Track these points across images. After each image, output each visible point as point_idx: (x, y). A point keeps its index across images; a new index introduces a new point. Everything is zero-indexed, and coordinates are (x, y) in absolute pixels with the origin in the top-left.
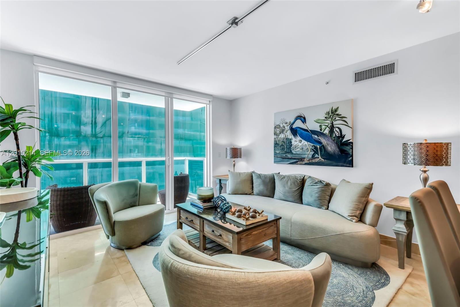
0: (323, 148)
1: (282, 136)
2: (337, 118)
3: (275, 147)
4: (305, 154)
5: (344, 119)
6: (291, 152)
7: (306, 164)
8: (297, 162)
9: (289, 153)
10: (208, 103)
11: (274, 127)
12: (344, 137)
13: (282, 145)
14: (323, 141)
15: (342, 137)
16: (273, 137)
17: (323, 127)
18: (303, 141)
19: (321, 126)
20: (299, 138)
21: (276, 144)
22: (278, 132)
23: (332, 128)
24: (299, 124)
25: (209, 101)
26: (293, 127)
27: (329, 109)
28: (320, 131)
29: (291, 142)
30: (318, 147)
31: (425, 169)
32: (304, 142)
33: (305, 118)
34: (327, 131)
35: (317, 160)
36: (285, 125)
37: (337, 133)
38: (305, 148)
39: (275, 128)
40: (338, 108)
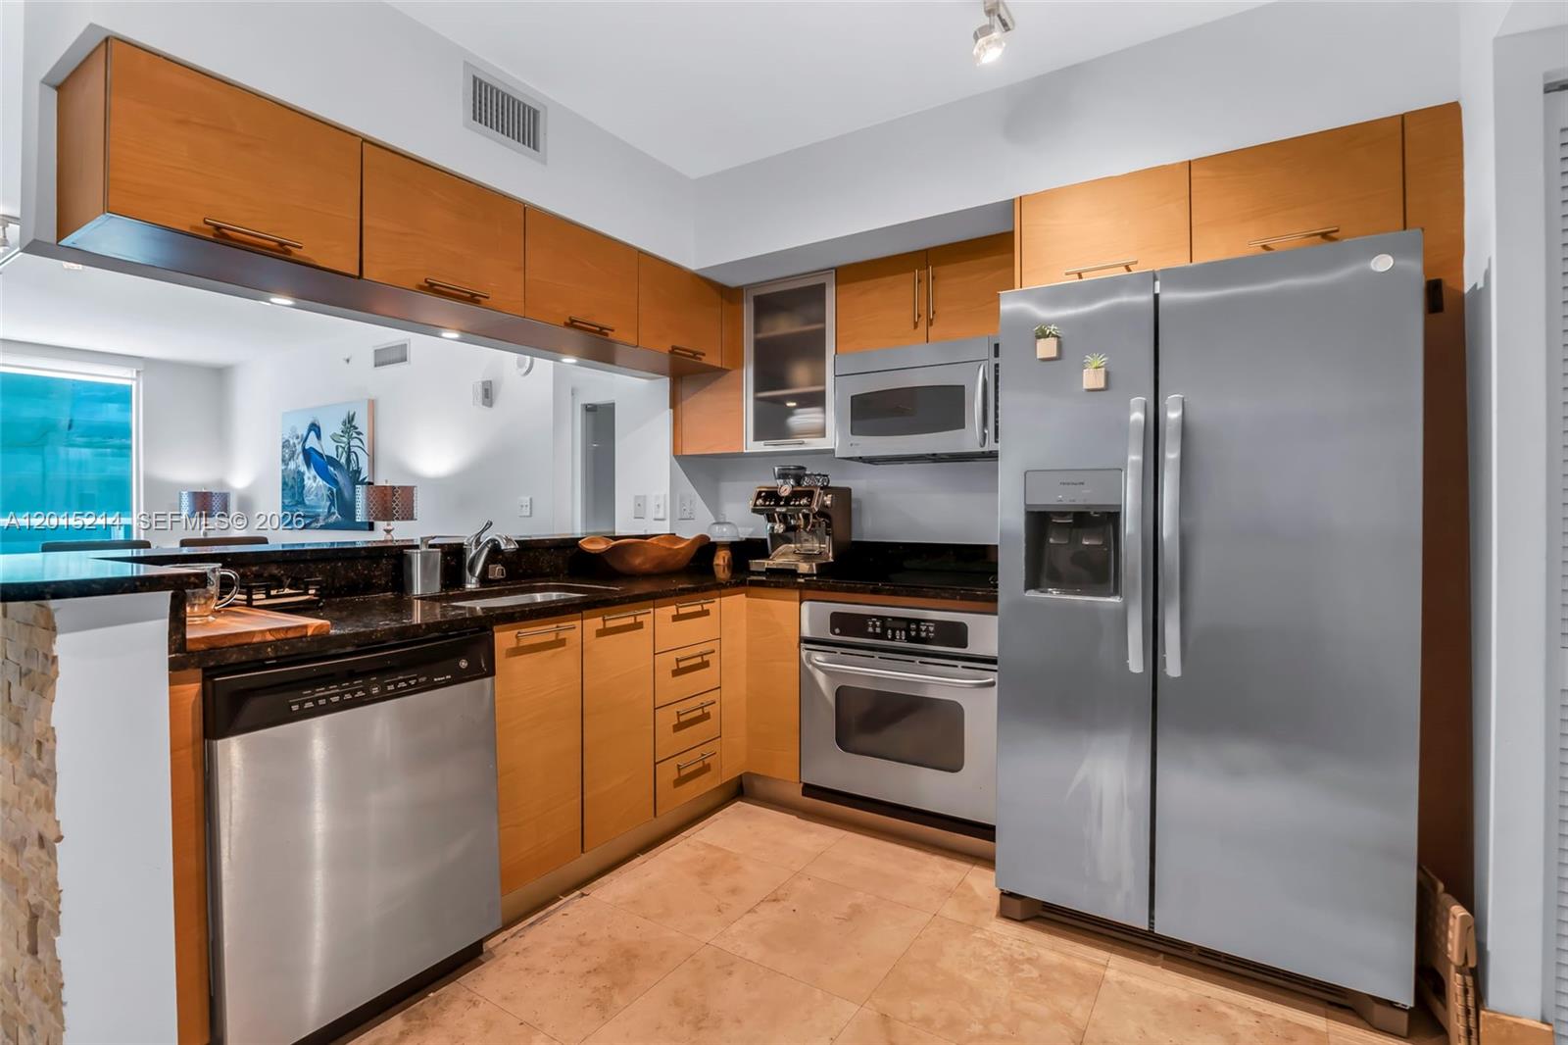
0: (339, 491)
1: (292, 465)
2: (355, 435)
3: (283, 490)
4: (319, 507)
5: (360, 437)
6: (301, 502)
7: (322, 528)
8: (310, 524)
9: (300, 503)
10: (134, 376)
11: (281, 444)
12: (360, 473)
13: (292, 487)
14: (340, 478)
15: (358, 472)
16: (281, 467)
17: (340, 450)
18: (319, 479)
19: (337, 448)
20: (313, 472)
21: (285, 484)
22: (287, 456)
23: (349, 452)
24: (312, 442)
25: (138, 372)
26: (307, 447)
27: (344, 417)
28: (335, 457)
29: (303, 480)
30: (335, 490)
31: (390, 528)
32: (320, 481)
33: (319, 428)
34: (343, 461)
35: (332, 519)
36: (296, 441)
37: (353, 466)
38: (320, 494)
39: (283, 447)
40: (354, 414)
